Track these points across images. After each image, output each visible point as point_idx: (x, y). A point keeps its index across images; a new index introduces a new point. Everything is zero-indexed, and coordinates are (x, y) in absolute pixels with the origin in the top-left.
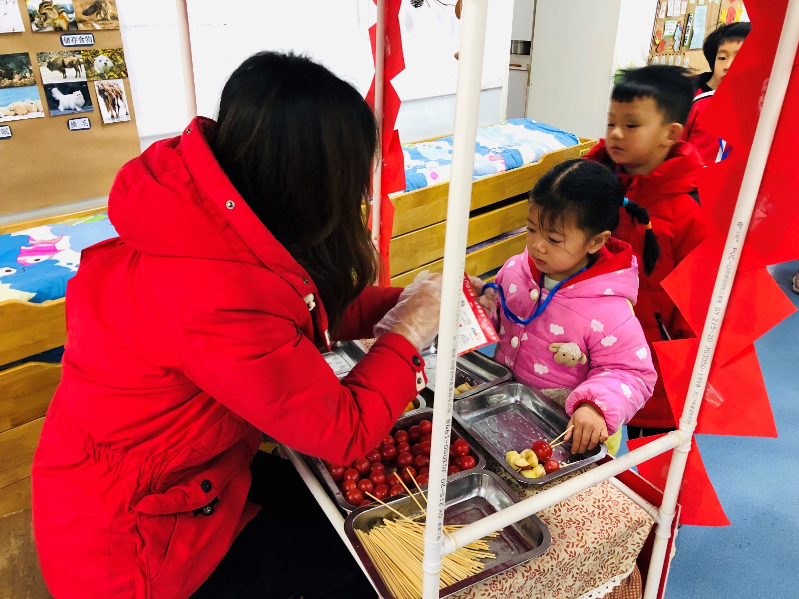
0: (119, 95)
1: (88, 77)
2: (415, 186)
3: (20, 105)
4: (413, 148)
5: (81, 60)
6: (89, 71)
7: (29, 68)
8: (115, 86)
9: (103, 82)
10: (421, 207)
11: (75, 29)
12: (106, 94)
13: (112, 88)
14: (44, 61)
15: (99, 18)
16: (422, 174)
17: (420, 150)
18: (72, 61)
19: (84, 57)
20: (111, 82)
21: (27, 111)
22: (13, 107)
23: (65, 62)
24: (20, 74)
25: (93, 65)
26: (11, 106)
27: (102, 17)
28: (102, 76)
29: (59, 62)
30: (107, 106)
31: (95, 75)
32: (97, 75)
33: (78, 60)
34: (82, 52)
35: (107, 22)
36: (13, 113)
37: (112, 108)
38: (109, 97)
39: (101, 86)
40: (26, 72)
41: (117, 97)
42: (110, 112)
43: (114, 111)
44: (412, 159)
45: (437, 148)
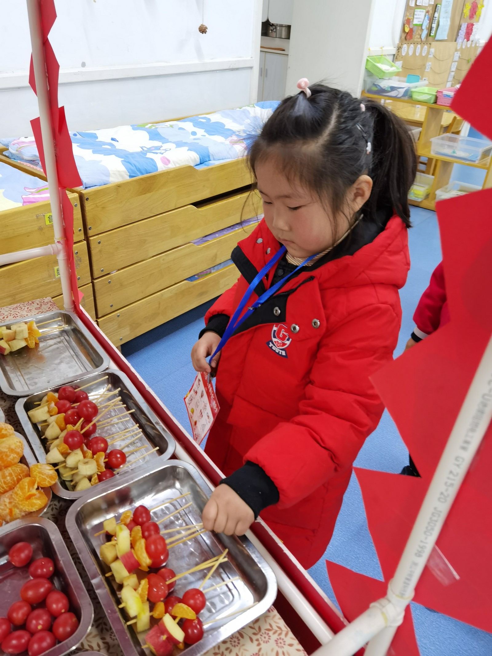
2: (143, 171)
4: (153, 128)
10: (148, 195)
16: (152, 159)
17: (160, 131)
44: (150, 139)
45: (180, 129)
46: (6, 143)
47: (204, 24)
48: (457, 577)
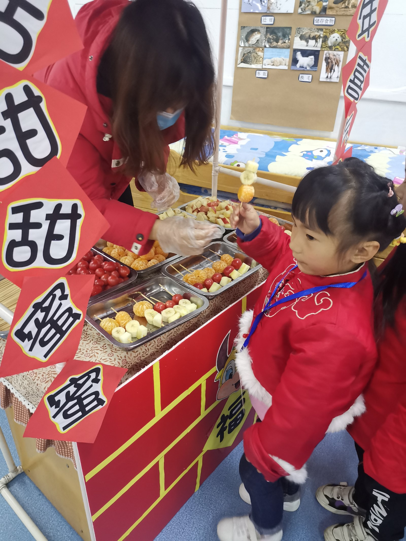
0: (337, 63)
1: (322, 47)
3: (278, 59)
5: (322, 35)
6: (324, 44)
7: (289, 36)
8: (337, 56)
9: (330, 52)
11: (324, 14)
12: (329, 60)
13: (335, 57)
14: (299, 34)
15: (343, 6)
18: (315, 36)
19: (325, 34)
20: (335, 53)
21: (279, 64)
22: (273, 60)
23: (311, 36)
24: (283, 41)
25: (328, 39)
26: (273, 59)
27: (346, 5)
28: (330, 48)
29: (307, 35)
30: (327, 69)
31: (326, 47)
32: (328, 47)
33: (320, 35)
34: (324, 30)
35: (348, 9)
36: (272, 64)
37: (329, 71)
38: (330, 63)
39: (328, 55)
40: (287, 39)
41: (336, 64)
42: (327, 74)
43: (329, 74)
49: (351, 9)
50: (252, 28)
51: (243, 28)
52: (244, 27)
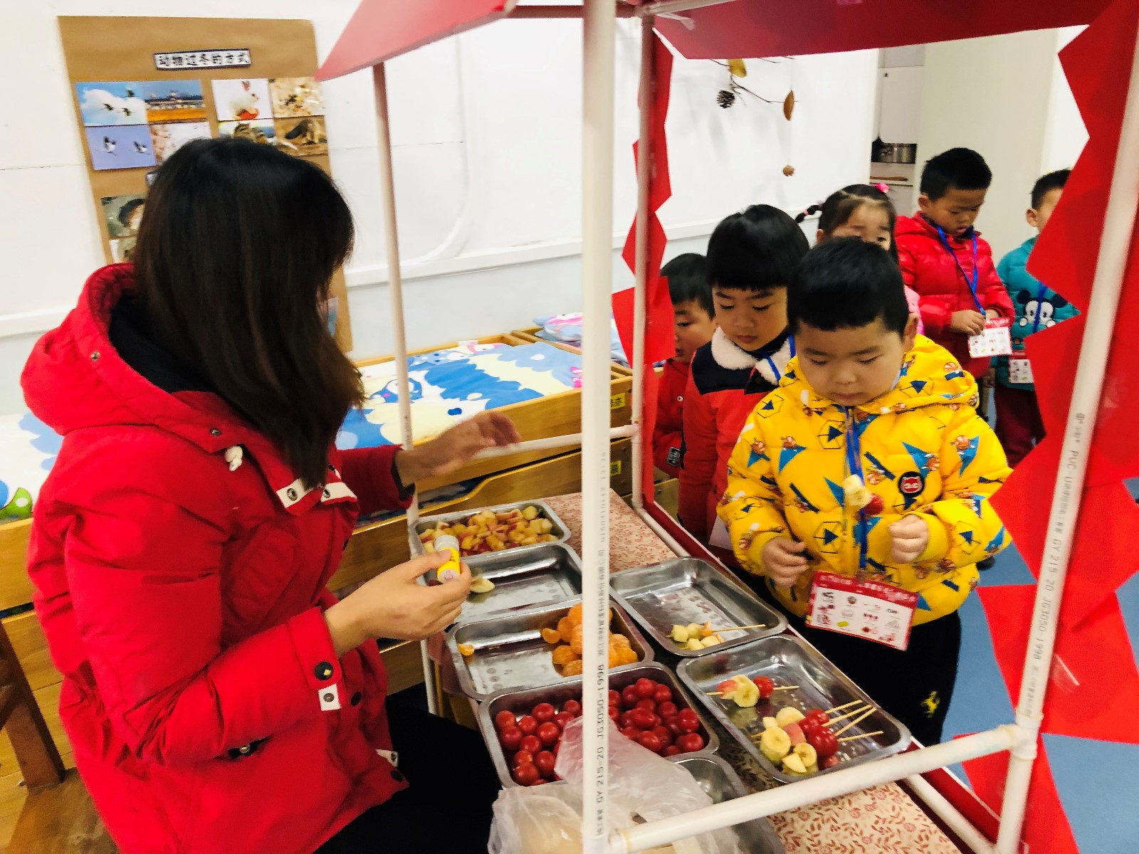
15: (304, 141)
27: (308, 140)
35: (314, 146)
46: (541, 322)
47: (791, 165)
48: (1077, 683)
49: (319, 145)
50: (130, 199)
51: (107, 201)
52: (109, 199)
